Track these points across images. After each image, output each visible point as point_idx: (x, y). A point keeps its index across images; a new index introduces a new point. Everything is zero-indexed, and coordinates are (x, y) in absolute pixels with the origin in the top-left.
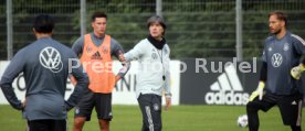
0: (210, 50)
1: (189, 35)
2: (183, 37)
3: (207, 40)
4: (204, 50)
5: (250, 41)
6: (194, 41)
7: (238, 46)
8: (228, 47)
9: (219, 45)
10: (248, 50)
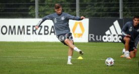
0: (104, 13)
1: (93, 5)
2: (90, 6)
3: (102, 7)
4: (101, 13)
5: (126, 8)
6: (95, 8)
7: (121, 11)
8: (114, 11)
9: (109, 10)
10: (125, 13)
